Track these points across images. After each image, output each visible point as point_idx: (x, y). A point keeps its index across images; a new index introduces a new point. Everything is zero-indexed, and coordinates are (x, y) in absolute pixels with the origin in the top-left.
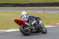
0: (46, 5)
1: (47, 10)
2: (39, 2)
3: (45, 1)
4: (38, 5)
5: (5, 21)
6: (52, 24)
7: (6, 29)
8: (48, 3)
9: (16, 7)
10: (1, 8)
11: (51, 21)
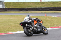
0: (47, 10)
1: (48, 14)
2: (40, 7)
3: (46, 6)
4: (40, 10)
5: (13, 23)
6: (55, 26)
7: (15, 31)
8: (49, 8)
9: (20, 11)
10: (7, 12)
11: (54, 24)
